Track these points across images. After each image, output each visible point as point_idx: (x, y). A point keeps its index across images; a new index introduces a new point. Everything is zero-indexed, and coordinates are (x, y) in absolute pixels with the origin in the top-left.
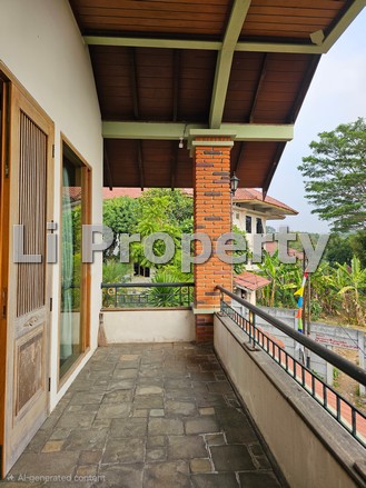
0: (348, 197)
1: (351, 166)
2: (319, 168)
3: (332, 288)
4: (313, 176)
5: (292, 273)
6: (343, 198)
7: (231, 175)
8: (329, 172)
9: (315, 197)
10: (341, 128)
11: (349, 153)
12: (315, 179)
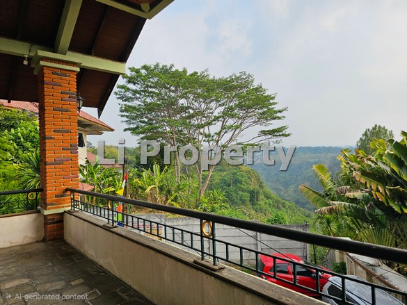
0: (150, 120)
1: (152, 97)
2: (129, 94)
3: (141, 188)
4: (125, 100)
5: (111, 179)
6: (146, 120)
7: (77, 95)
8: (137, 98)
9: (127, 117)
10: (145, 67)
11: (151, 87)
12: (127, 103)
